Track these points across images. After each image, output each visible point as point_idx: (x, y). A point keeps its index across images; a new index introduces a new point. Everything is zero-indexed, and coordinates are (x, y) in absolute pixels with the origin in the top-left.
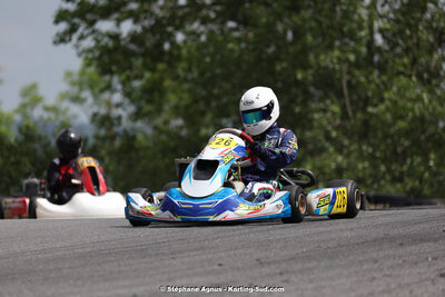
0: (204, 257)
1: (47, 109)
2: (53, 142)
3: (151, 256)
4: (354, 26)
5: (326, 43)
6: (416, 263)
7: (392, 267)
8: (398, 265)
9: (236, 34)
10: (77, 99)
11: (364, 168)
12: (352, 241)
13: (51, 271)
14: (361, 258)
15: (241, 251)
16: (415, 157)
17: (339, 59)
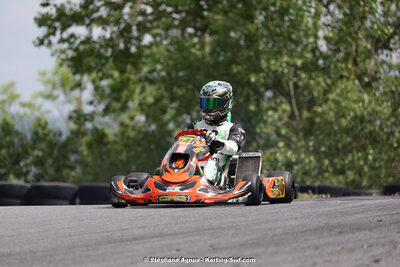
0: (163, 243)
1: (24, 105)
2: (29, 136)
3: (115, 241)
4: (302, 33)
5: (276, 49)
6: (352, 251)
7: (331, 254)
8: (338, 252)
9: (196, 40)
10: (49, 97)
11: (310, 162)
12: (296, 230)
13: (26, 254)
14: (304, 245)
15: (197, 237)
16: (355, 152)
17: (288, 63)
